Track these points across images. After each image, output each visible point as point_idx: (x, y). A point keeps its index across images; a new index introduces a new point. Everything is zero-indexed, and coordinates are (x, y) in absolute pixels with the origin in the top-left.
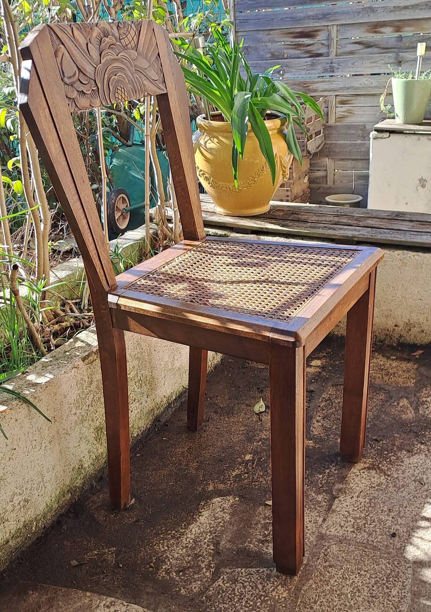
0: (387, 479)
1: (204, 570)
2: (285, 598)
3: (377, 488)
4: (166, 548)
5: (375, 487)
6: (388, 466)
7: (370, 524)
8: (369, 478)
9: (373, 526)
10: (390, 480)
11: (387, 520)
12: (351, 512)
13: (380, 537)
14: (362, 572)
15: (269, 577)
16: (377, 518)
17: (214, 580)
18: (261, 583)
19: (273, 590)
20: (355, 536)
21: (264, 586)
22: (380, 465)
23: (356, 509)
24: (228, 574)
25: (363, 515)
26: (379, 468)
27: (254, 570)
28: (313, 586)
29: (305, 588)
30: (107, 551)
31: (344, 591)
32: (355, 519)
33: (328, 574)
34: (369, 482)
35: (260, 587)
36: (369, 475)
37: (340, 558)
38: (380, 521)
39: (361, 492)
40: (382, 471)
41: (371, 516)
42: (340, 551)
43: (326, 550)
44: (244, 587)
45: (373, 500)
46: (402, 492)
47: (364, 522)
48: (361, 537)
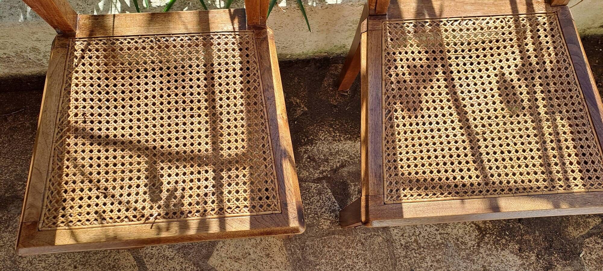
0: (474, 246)
1: (318, 171)
2: (323, 228)
3: (459, 242)
4: (323, 138)
5: (458, 241)
6: (491, 241)
7: (416, 253)
8: (467, 233)
9: (415, 255)
10: (474, 249)
11: (427, 263)
12: (421, 236)
13: (406, 264)
14: (368, 265)
15: (334, 211)
16: (425, 255)
17: (314, 181)
18: (326, 209)
19: (325, 219)
20: (398, 247)
21: (325, 212)
22: (488, 235)
23: (427, 237)
24: (323, 186)
25: (422, 245)
26: (484, 235)
27: (334, 199)
28: (340, 241)
29: (337, 236)
30: (303, 106)
31: (347, 261)
32: (416, 241)
33: (355, 245)
34: (463, 234)
35: (324, 210)
36: (471, 231)
37: (372, 247)
38: (424, 259)
39: (447, 234)
40: (482, 239)
41: (425, 250)
42: (379, 243)
43: (375, 235)
44: (318, 201)
45: (443, 245)
46: (465, 262)
47: (416, 248)
48: (401, 252)
